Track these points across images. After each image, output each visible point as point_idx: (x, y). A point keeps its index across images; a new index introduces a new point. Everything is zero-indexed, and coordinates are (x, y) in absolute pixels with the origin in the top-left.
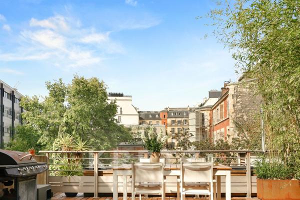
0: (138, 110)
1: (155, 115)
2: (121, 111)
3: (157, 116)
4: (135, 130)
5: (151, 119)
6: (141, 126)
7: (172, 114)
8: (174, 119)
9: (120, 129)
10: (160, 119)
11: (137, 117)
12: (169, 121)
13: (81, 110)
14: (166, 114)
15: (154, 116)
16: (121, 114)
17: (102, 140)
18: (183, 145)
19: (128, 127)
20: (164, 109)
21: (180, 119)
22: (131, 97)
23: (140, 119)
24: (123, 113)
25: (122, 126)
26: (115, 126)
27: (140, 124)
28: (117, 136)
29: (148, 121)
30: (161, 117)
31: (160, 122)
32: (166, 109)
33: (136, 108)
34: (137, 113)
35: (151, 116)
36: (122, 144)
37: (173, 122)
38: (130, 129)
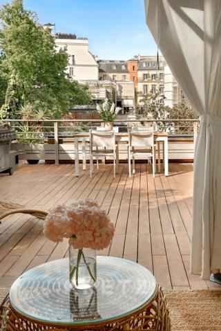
0: (97, 59)
1: (121, 66)
2: (73, 61)
3: (123, 68)
4: (93, 88)
5: (115, 71)
6: (101, 82)
7: (144, 65)
8: (146, 72)
9: (73, 87)
10: (128, 72)
11: (96, 69)
12: (140, 74)
13: (21, 62)
14: (135, 64)
15: (119, 67)
16: (74, 64)
17: (49, 102)
18: (153, 111)
19: (84, 83)
20: (132, 58)
21: (154, 72)
22: (86, 39)
23: (100, 71)
24: (76, 63)
25: (76, 83)
26: (66, 82)
27: (100, 79)
28: (70, 97)
29: (111, 75)
30: (130, 68)
31: (128, 75)
32: (136, 57)
33: (94, 57)
34: (96, 64)
35: (115, 68)
36: (76, 107)
37: (146, 76)
38: (86, 88)
